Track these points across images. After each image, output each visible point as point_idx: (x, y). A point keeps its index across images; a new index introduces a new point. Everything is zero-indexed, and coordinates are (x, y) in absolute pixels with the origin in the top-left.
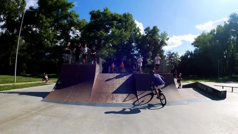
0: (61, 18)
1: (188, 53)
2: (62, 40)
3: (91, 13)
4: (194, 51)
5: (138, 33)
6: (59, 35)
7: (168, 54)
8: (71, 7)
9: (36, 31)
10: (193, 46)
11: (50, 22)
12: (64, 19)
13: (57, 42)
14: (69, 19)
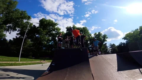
0: (52, 30)
1: (121, 44)
2: (52, 42)
3: (66, 28)
4: (126, 42)
5: (91, 36)
6: (51, 39)
7: (110, 45)
8: (56, 25)
9: (38, 36)
10: (124, 39)
11: (46, 32)
12: (53, 31)
13: (50, 43)
14: (56, 31)
